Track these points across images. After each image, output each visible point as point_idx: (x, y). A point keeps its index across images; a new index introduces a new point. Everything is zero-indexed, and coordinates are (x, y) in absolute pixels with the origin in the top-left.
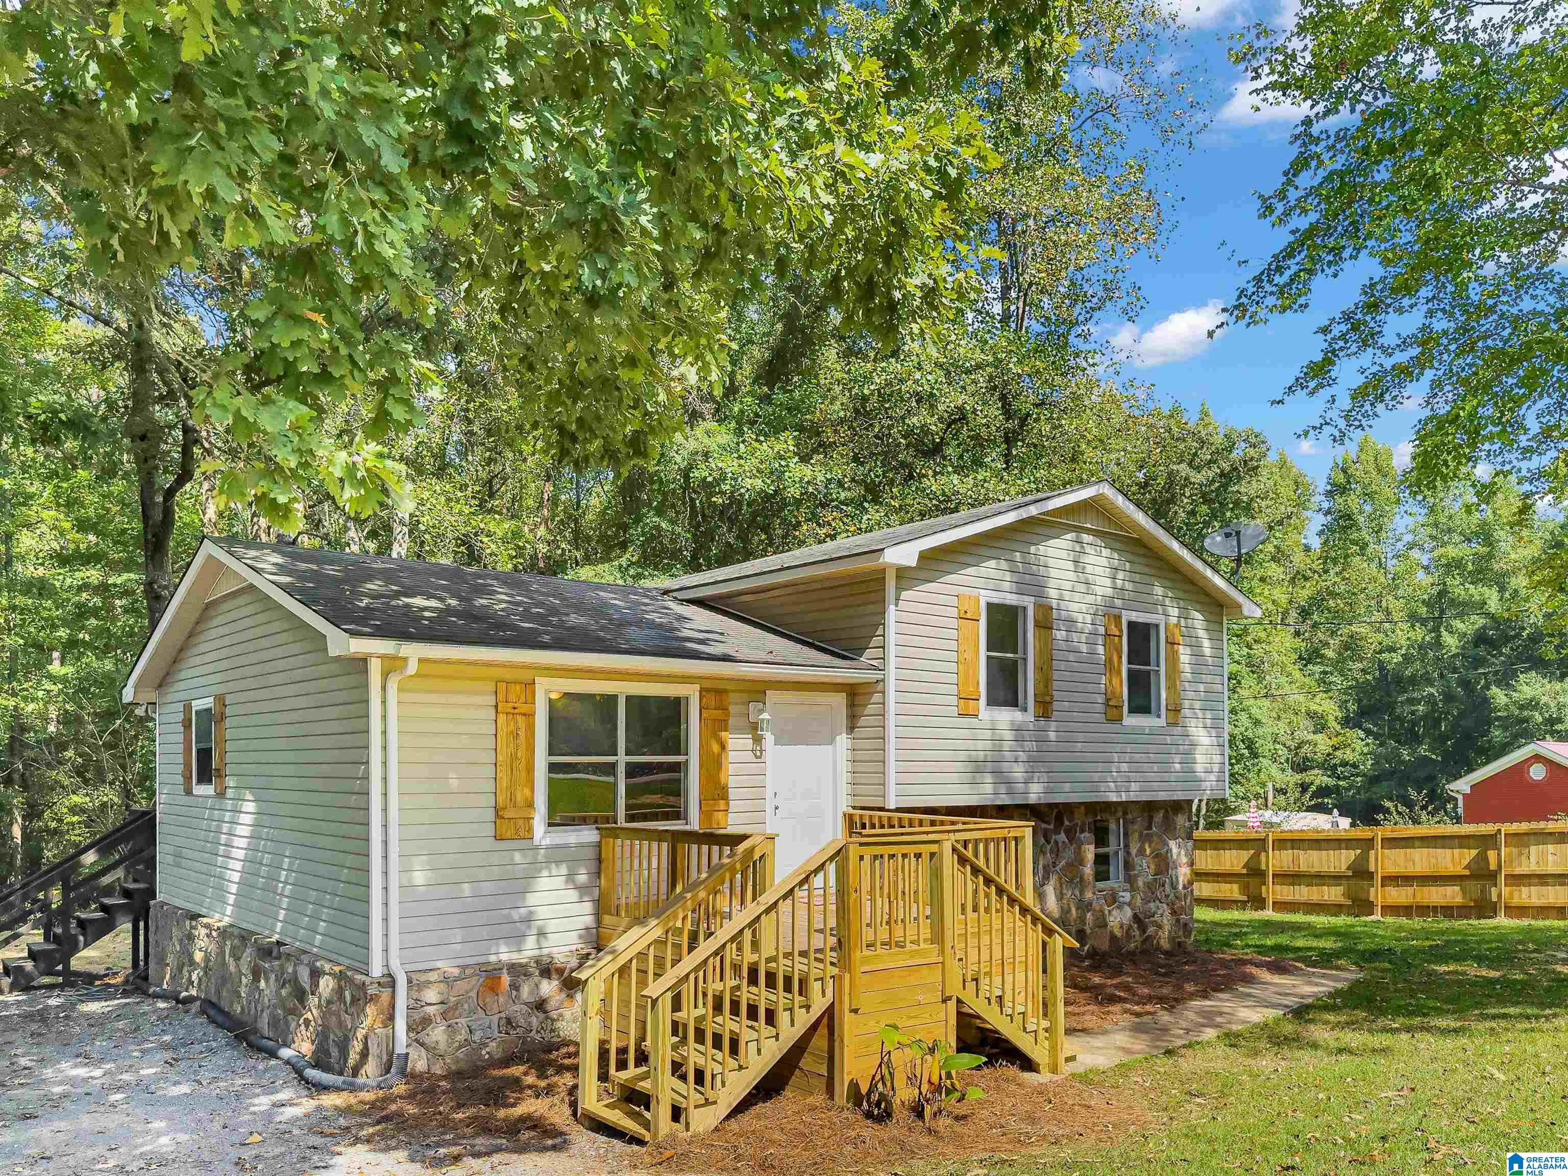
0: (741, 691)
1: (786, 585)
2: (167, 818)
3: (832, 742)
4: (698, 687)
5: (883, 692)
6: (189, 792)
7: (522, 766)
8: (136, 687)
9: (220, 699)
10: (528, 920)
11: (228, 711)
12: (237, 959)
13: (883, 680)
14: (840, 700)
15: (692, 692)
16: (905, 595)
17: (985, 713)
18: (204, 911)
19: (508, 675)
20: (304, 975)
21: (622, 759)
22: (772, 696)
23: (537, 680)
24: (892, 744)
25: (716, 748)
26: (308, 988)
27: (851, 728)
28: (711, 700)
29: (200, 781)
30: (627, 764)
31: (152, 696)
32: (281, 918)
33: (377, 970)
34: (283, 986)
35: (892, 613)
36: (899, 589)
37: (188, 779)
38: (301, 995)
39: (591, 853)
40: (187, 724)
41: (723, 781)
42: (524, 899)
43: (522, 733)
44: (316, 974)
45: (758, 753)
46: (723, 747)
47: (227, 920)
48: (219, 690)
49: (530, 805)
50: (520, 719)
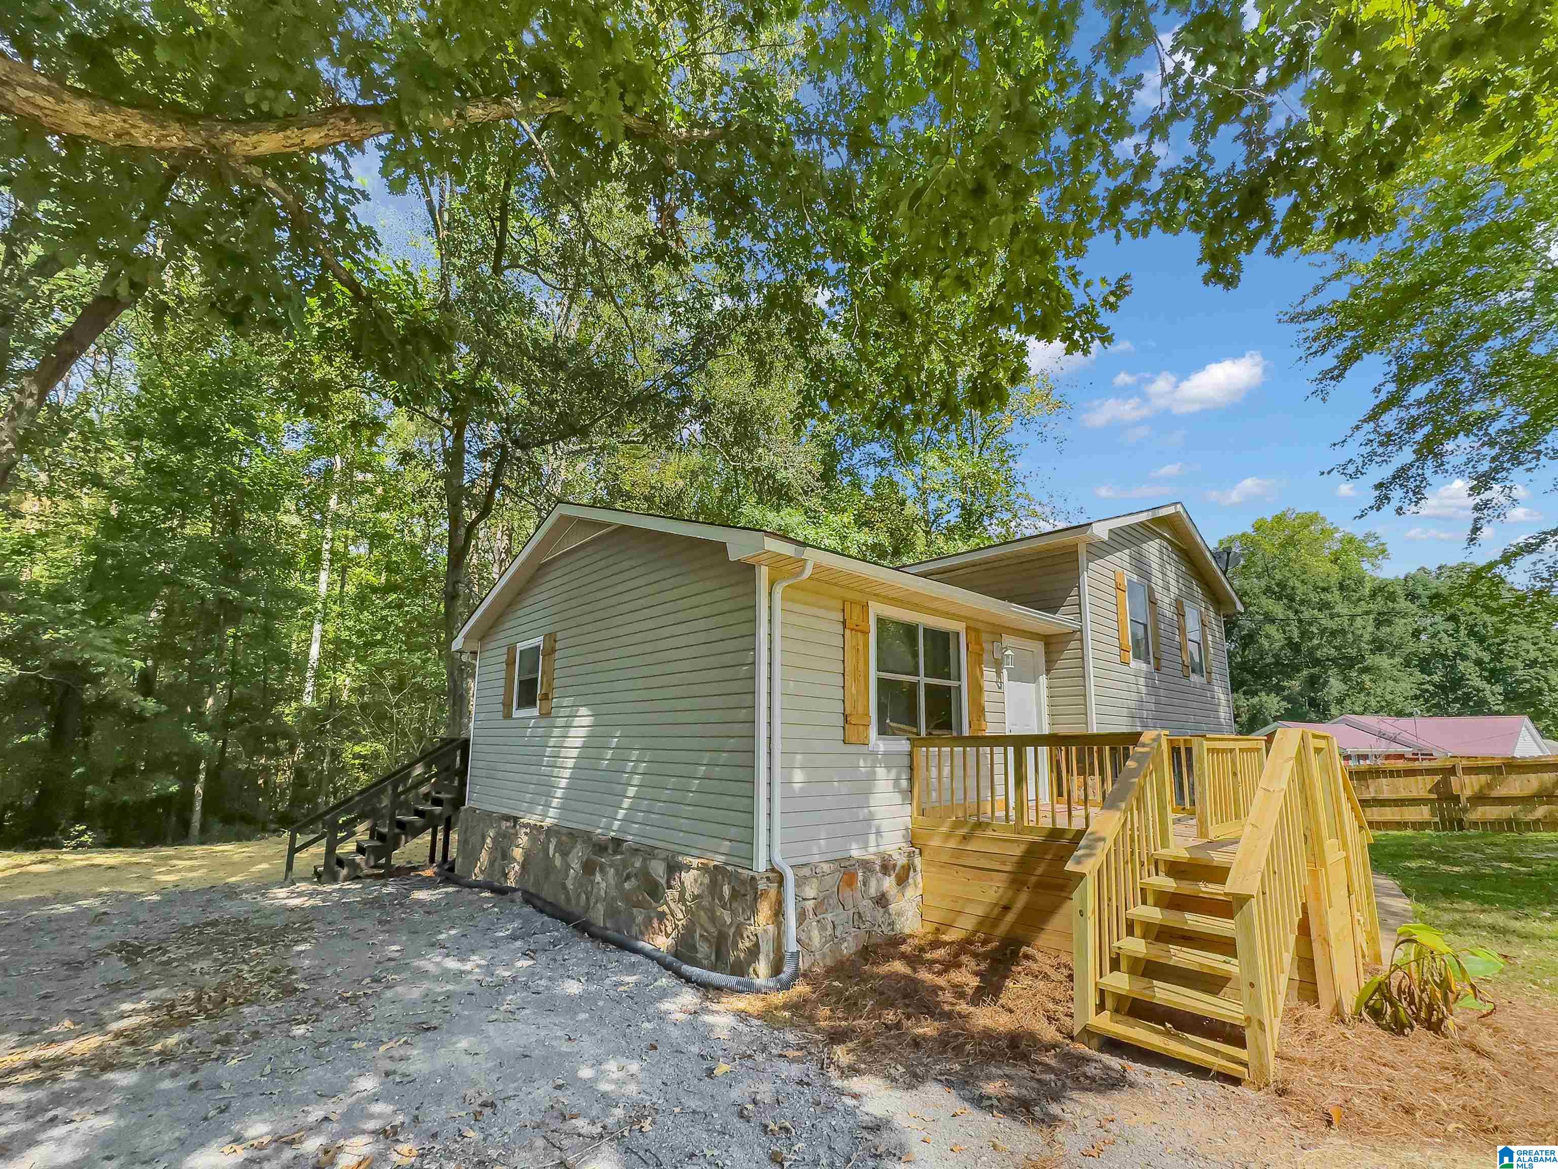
0: (988, 632)
1: (974, 564)
2: (480, 740)
3: (1035, 680)
4: (964, 625)
5: (1081, 640)
6: (508, 716)
7: (862, 679)
8: (465, 637)
9: (551, 638)
10: (870, 819)
11: (558, 646)
12: (565, 854)
13: (1081, 631)
14: (1038, 647)
15: (961, 629)
16: (1090, 565)
17: (1134, 663)
18: (520, 814)
19: (852, 596)
20: (658, 869)
21: (922, 680)
22: (1004, 638)
23: (870, 603)
24: (1092, 681)
25: (979, 676)
26: (663, 882)
27: (1048, 671)
28: (972, 635)
29: (520, 706)
30: (925, 686)
31: (475, 646)
32: (620, 817)
33: (761, 865)
34: (628, 878)
35: (1085, 579)
36: (1088, 560)
37: (507, 705)
38: (654, 891)
39: (906, 761)
40: (510, 663)
41: (982, 705)
42: (868, 799)
43: (861, 649)
44: (674, 868)
45: (1000, 685)
46: (982, 676)
47: (548, 822)
48: (548, 629)
49: (866, 714)
50: (860, 636)
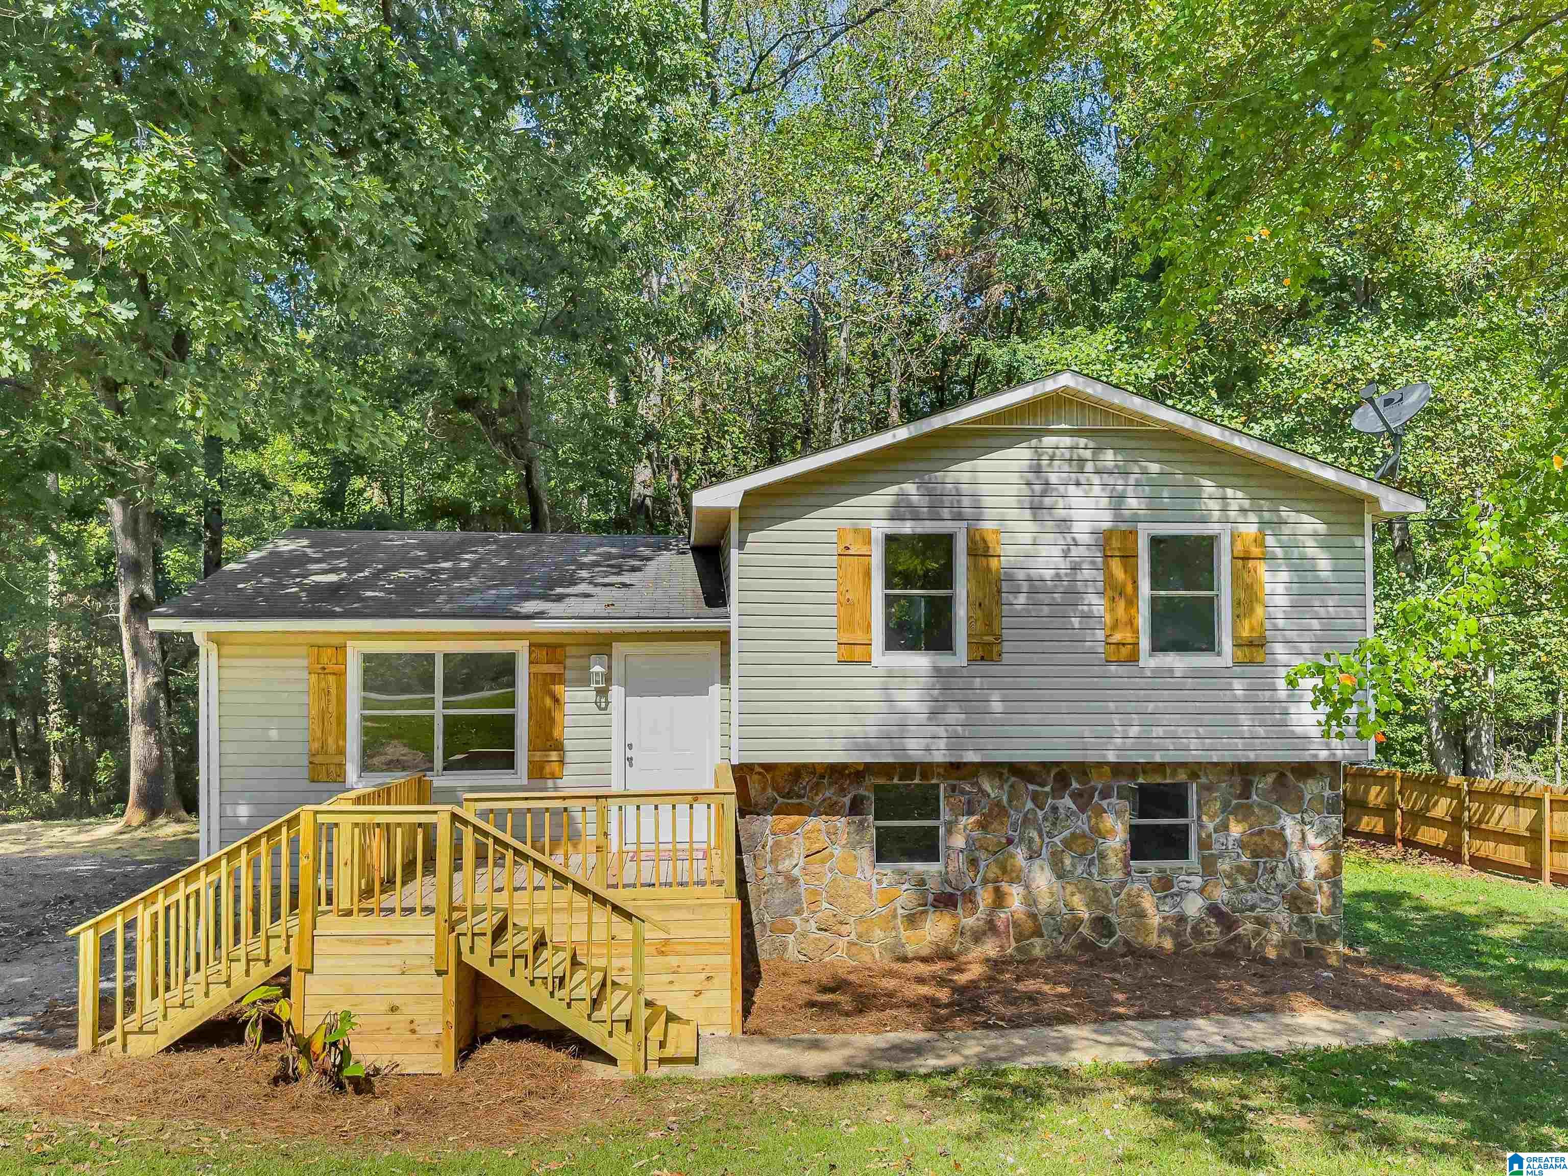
0: (577, 645)
4: (527, 643)
7: (334, 720)
13: (731, 629)
14: (712, 649)
15: (521, 648)
16: (751, 537)
17: (882, 659)
19: (321, 640)
21: (438, 713)
22: (619, 648)
23: (349, 643)
24: (736, 696)
25: (548, 702)
28: (543, 655)
30: (445, 717)
35: (735, 558)
36: (744, 532)
41: (556, 734)
43: (333, 691)
45: (603, 706)
46: (556, 701)
49: (342, 752)
50: (331, 678)
